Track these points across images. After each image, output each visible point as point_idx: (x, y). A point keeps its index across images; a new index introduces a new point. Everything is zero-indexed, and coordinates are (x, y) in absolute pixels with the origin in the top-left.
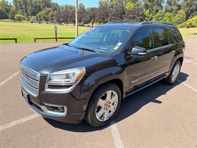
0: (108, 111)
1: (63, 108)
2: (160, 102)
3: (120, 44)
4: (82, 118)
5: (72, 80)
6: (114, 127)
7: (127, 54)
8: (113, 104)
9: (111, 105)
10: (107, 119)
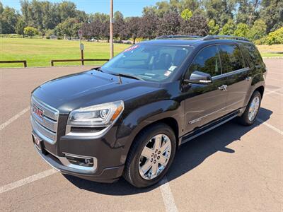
0: (157, 164)
1: (92, 161)
2: (232, 151)
3: (173, 68)
4: (119, 174)
5: (105, 119)
6: (165, 188)
7: (183, 82)
8: (164, 154)
9: (161, 155)
10: (156, 176)
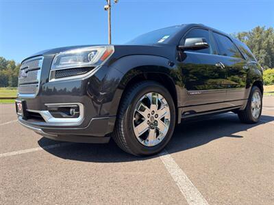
1: (77, 109)
2: (241, 137)
3: (166, 37)
9: (159, 119)
10: (153, 145)
